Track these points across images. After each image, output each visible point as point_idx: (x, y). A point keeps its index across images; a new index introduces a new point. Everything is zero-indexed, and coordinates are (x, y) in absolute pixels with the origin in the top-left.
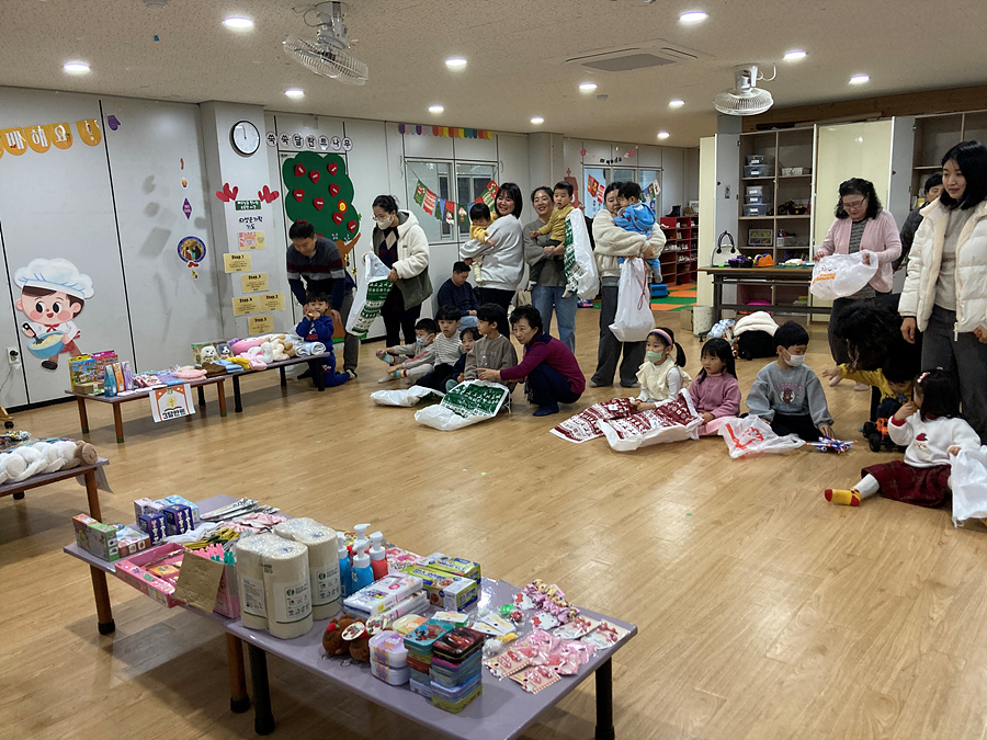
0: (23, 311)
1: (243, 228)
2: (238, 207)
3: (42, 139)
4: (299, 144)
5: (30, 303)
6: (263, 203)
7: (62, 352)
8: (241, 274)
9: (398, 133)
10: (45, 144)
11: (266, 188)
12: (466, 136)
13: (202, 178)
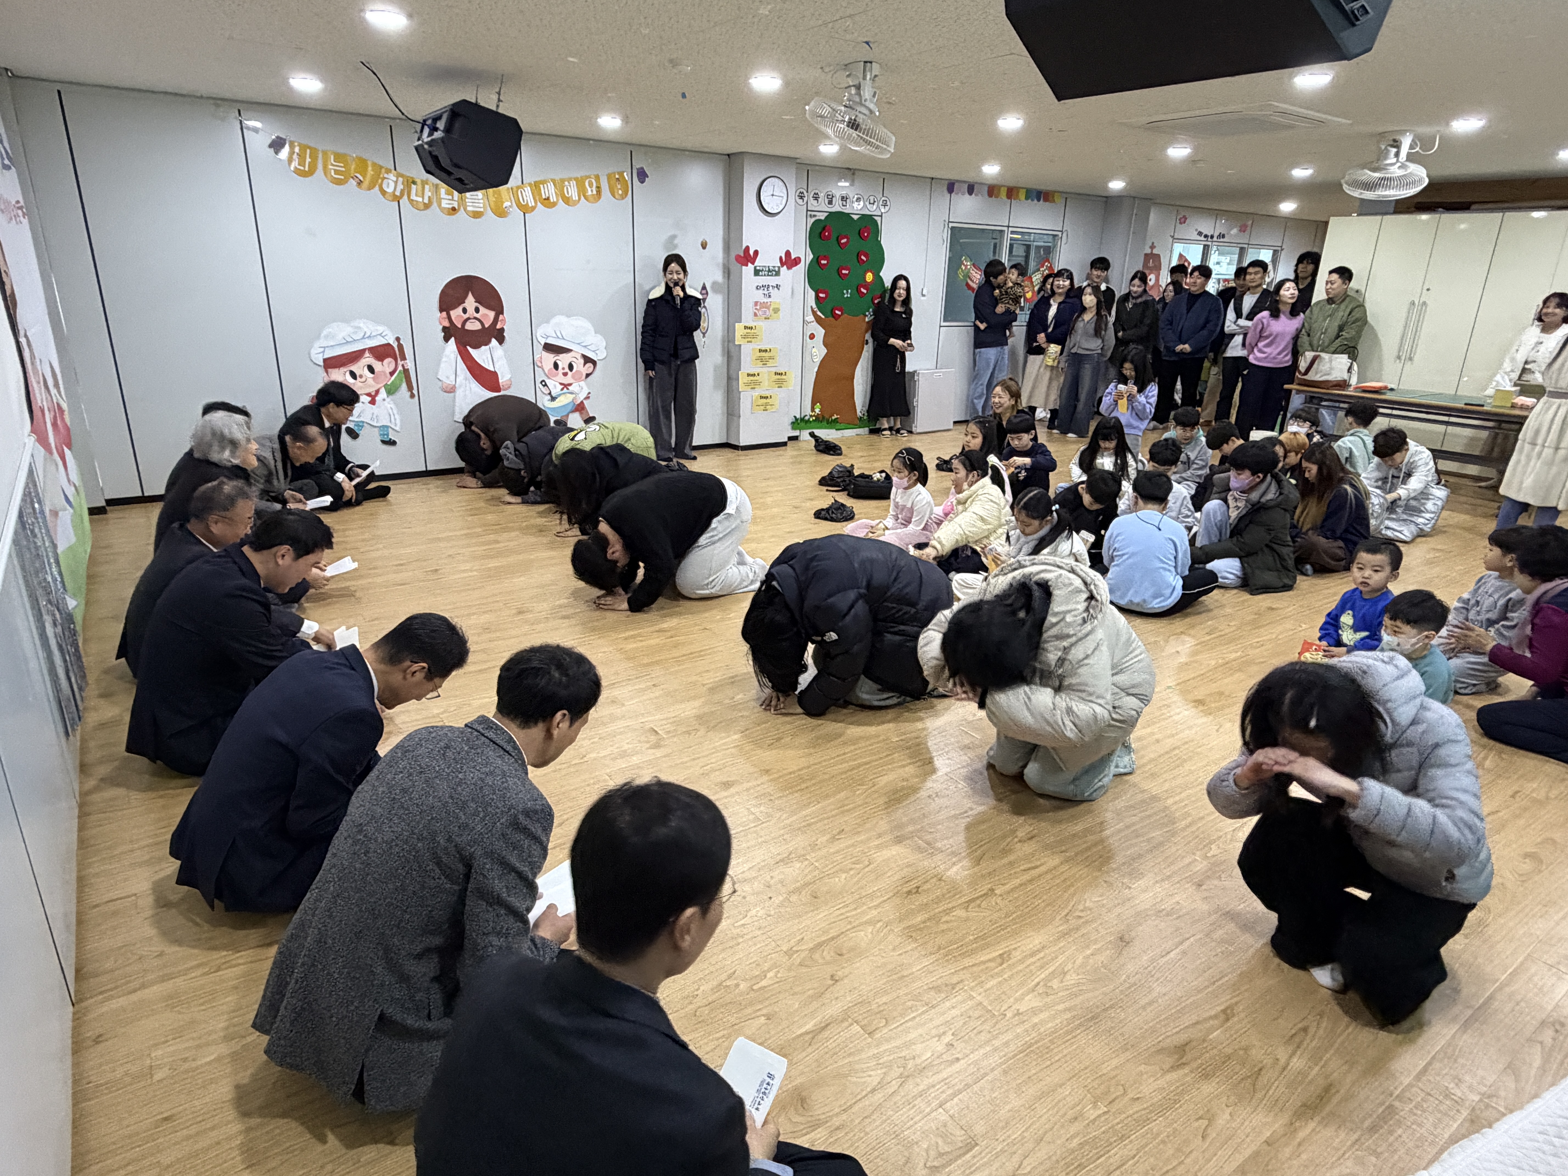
0: (541, 367)
1: (759, 296)
2: (757, 272)
3: (572, 192)
4: (830, 202)
5: (549, 359)
6: (784, 269)
7: (573, 412)
8: (751, 346)
9: (946, 191)
10: (575, 197)
11: (788, 253)
12: (1027, 198)
13: (724, 239)
